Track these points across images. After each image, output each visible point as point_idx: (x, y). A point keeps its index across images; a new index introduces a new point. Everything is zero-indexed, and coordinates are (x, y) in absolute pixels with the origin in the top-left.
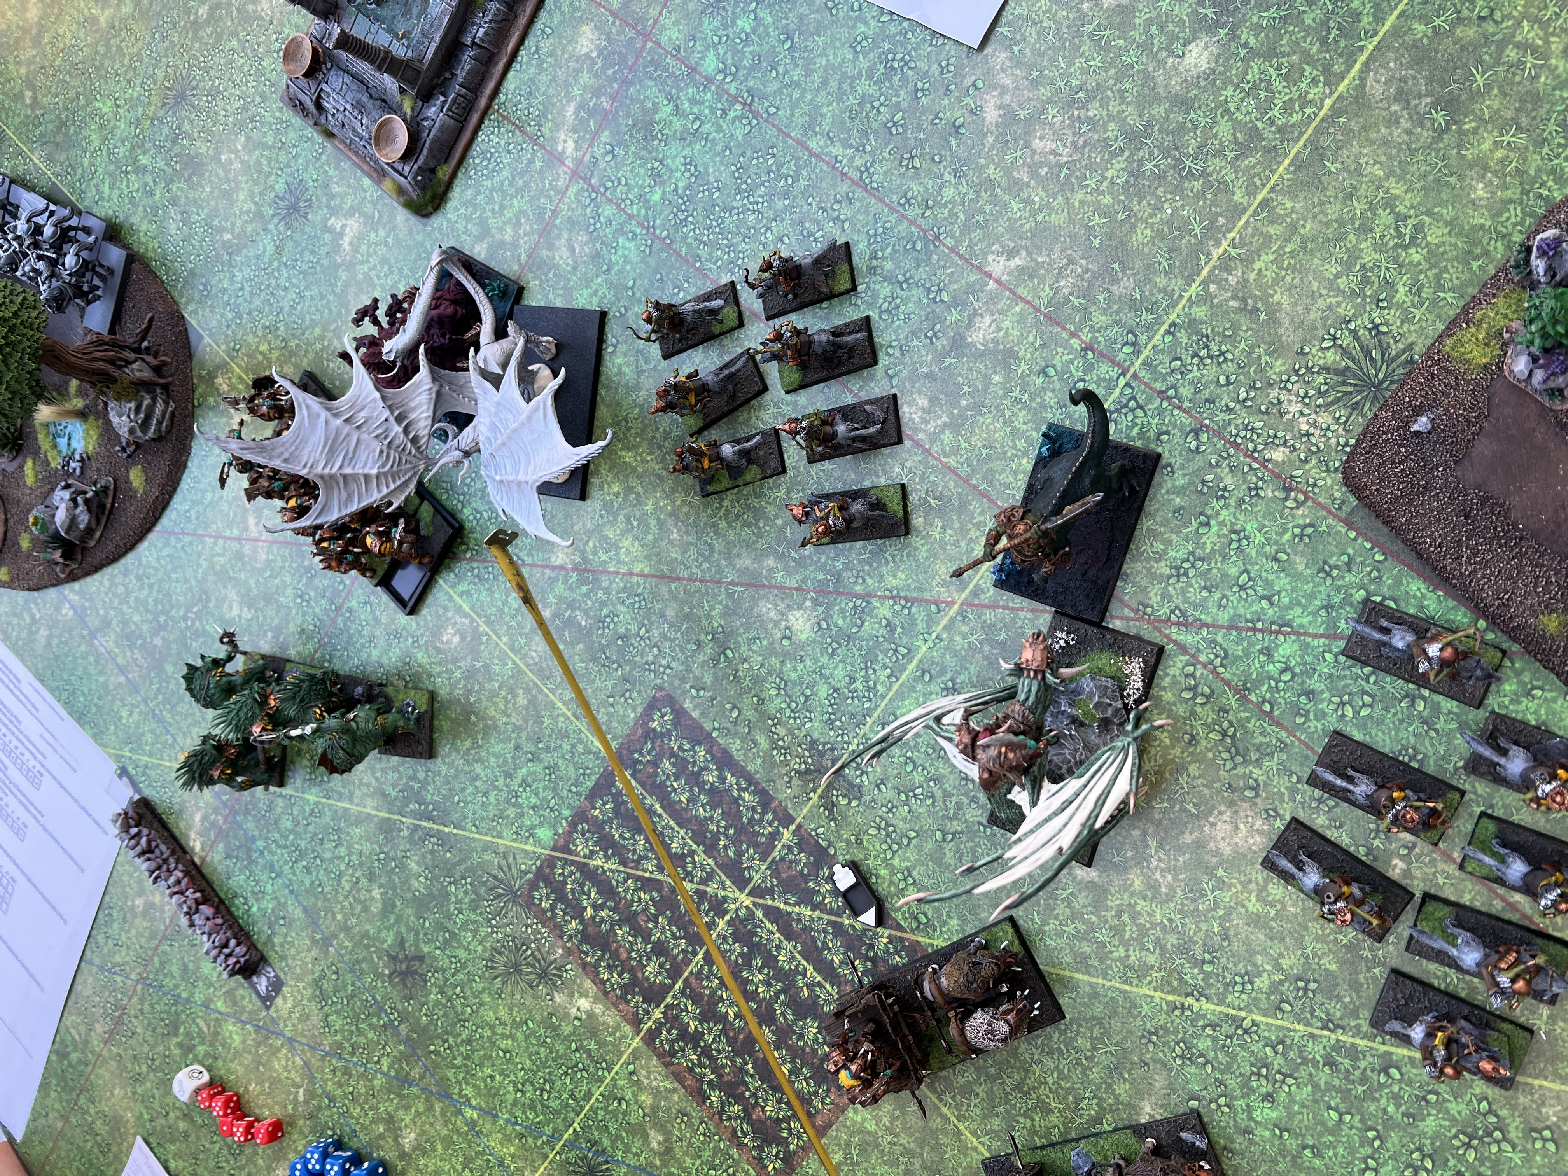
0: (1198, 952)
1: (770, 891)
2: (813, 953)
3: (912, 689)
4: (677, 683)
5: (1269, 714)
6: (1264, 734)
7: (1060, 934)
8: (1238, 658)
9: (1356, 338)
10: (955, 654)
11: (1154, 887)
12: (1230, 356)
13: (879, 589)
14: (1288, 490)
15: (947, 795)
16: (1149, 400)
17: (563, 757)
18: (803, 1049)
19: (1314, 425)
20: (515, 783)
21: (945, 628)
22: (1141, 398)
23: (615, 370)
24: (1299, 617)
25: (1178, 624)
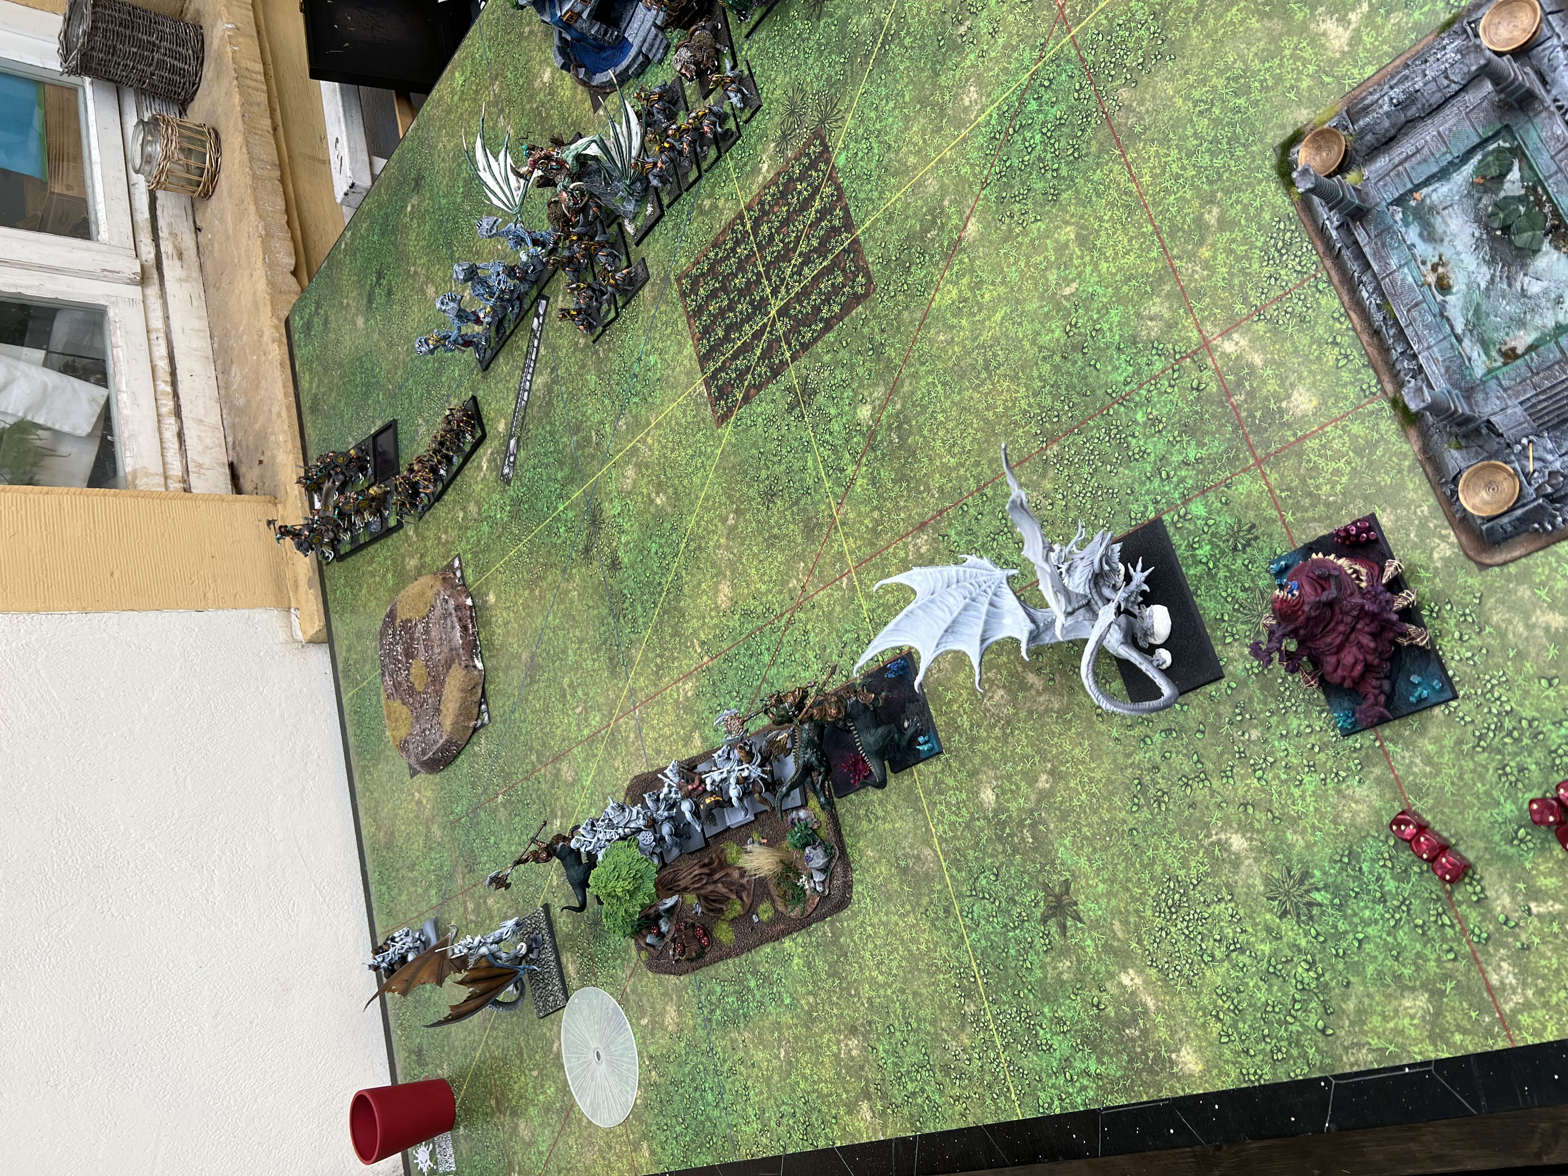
1: (771, 333)
2: (744, 349)
4: (873, 304)
13: (859, 473)
17: (871, 190)
20: (873, 139)
21: (830, 502)
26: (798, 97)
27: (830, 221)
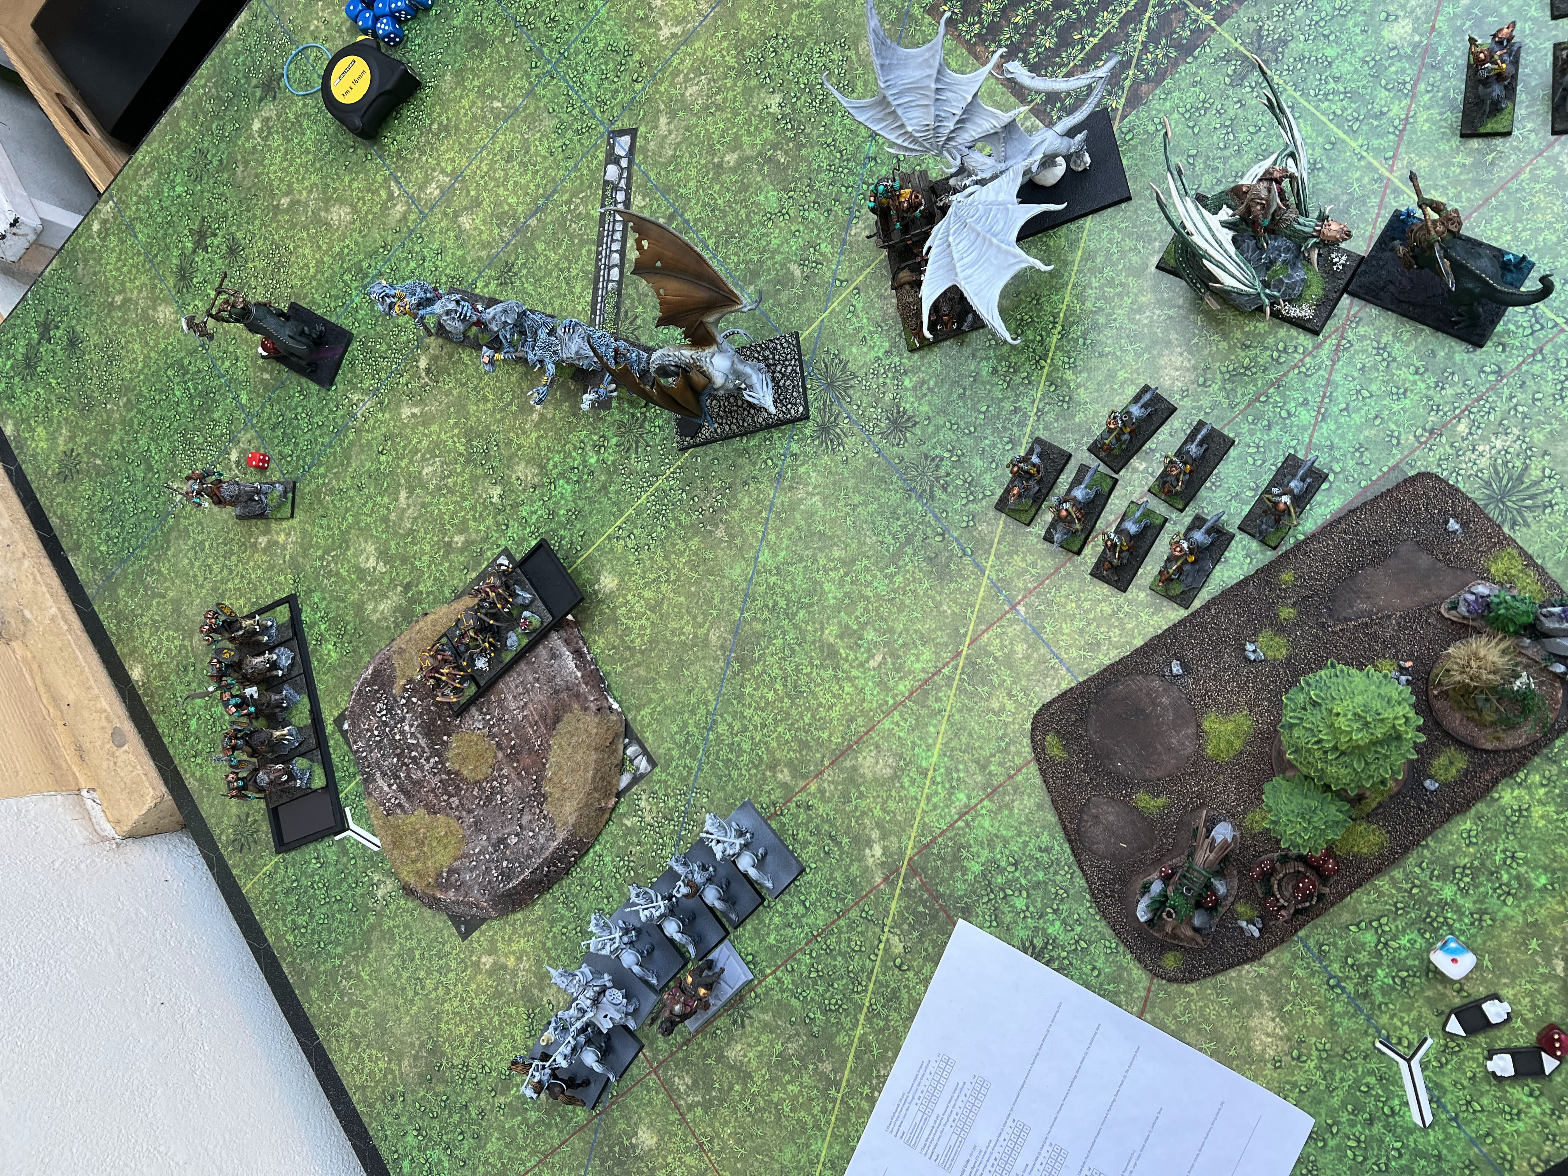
0: (1092, 336)
2: (1107, 44)
3: (1320, 134)
5: (1257, 399)
6: (1244, 395)
7: (1110, 241)
8: (1303, 383)
9: (1546, 492)
10: (1345, 171)
11: (1140, 310)
12: (1559, 403)
13: (1418, 106)
14: (1431, 432)
15: (1225, 160)
16: (1536, 340)
18: (1034, 34)
19: (1481, 455)
21: (1370, 163)
22: (1540, 335)
24: (1326, 428)
25: (1338, 345)
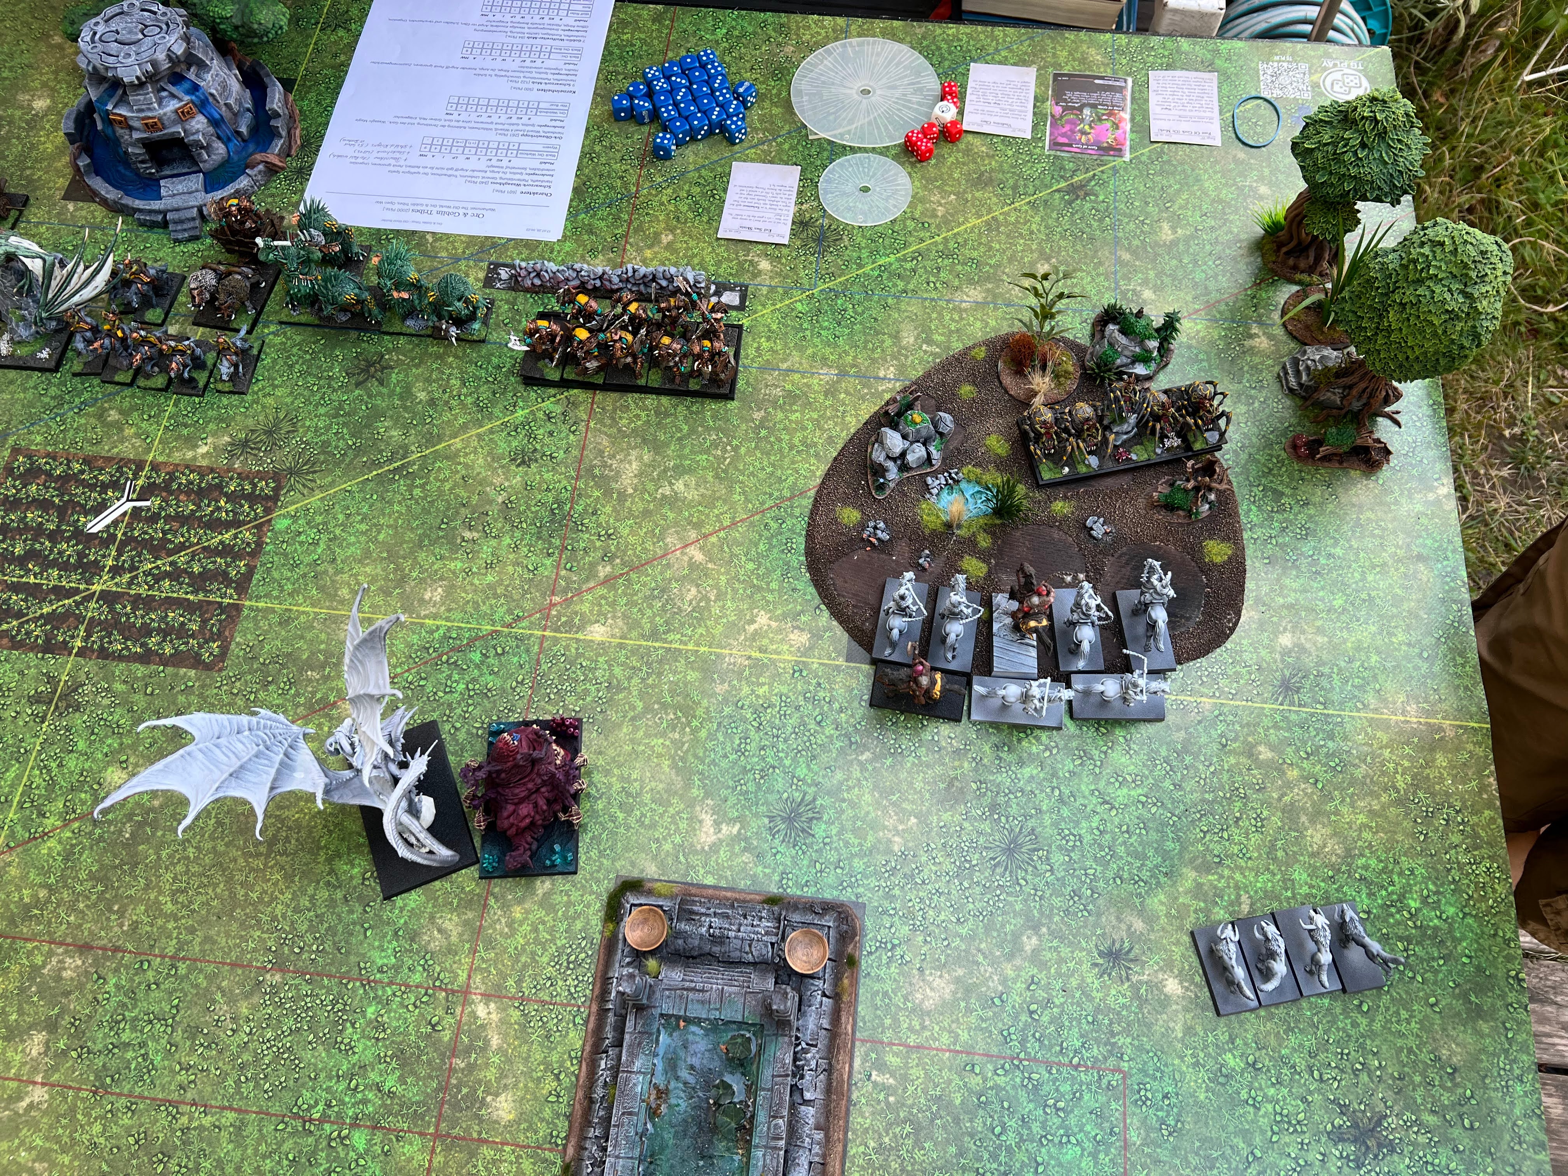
1: (78, 604)
2: (33, 591)
4: (208, 681)
17: (288, 579)
20: (324, 537)
23: (357, 862)
26: (286, 427)
27: (228, 565)
